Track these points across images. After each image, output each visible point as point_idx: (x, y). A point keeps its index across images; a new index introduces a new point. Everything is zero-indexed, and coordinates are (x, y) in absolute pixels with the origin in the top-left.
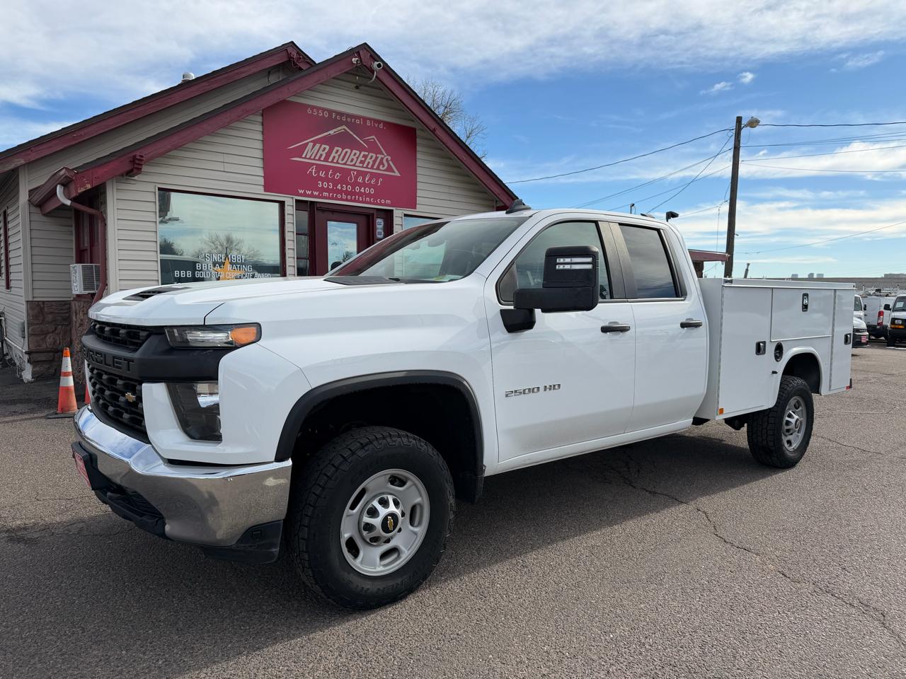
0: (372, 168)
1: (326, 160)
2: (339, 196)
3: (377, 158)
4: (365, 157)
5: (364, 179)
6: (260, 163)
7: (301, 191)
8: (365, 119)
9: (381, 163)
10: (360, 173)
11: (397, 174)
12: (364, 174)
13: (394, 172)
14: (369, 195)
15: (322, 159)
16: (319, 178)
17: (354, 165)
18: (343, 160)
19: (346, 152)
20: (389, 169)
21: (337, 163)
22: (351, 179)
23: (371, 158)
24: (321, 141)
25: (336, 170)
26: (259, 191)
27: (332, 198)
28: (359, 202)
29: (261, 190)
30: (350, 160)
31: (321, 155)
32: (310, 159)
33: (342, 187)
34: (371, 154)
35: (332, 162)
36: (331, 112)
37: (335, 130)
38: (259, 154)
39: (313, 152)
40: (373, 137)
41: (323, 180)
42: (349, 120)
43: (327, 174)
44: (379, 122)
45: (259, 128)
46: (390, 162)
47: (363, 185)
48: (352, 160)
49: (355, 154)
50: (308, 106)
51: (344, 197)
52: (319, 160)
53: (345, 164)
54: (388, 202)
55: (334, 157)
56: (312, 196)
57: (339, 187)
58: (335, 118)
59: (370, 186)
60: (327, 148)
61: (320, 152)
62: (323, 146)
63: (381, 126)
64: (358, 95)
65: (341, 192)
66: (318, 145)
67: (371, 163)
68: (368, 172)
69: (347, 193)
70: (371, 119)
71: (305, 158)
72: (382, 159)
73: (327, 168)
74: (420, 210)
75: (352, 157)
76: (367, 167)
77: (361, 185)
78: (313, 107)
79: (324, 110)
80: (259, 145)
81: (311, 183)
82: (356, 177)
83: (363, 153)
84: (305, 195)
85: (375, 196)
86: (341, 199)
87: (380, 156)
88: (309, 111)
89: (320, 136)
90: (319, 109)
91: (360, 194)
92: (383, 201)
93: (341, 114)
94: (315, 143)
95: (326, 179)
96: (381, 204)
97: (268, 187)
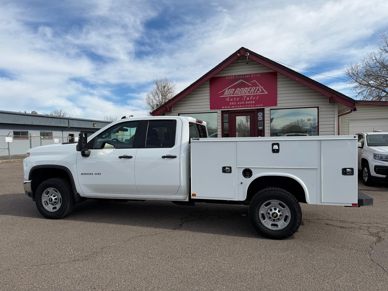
0: (254, 93)
1: (233, 94)
2: (239, 107)
3: (256, 89)
4: (250, 89)
5: (250, 98)
6: (209, 100)
7: (223, 107)
8: (251, 75)
9: (258, 90)
10: (247, 96)
11: (266, 93)
12: (250, 96)
13: (265, 92)
14: (252, 104)
15: (231, 94)
16: (230, 101)
17: (245, 94)
18: (240, 93)
19: (242, 89)
20: (262, 91)
21: (238, 94)
22: (244, 99)
23: (253, 89)
24: (231, 88)
25: (237, 97)
26: (209, 110)
27: (236, 108)
28: (247, 107)
29: (209, 109)
30: (243, 92)
31: (231, 93)
32: (227, 95)
33: (240, 103)
34: (253, 88)
35: (236, 94)
36: (235, 76)
37: (237, 82)
38: (209, 97)
39: (228, 92)
40: (255, 80)
41: (232, 102)
42: (243, 77)
43: (233, 100)
44: (257, 74)
45: (209, 89)
46: (263, 89)
47: (250, 100)
48: (245, 92)
49: (246, 89)
50: (225, 77)
51: (241, 106)
52: (230, 95)
53: (241, 94)
54: (262, 105)
55: (237, 92)
56: (228, 108)
57: (239, 103)
58: (237, 78)
59: (252, 100)
60: (234, 89)
61: (231, 92)
62: (232, 89)
63: (259, 75)
64: (247, 66)
65: (239, 105)
66: (230, 90)
67: (253, 91)
68: (252, 95)
69: (242, 105)
70: (253, 74)
71: (225, 95)
72: (259, 88)
73: (233, 97)
74: (279, 106)
75: (244, 90)
76: (251, 93)
77: (248, 101)
78: (228, 76)
79: (232, 76)
80: (209, 94)
81: (227, 104)
82: (246, 98)
83: (249, 88)
84: (225, 108)
85: (255, 104)
86: (240, 108)
87: (257, 88)
88: (227, 78)
89: (231, 86)
90: (230, 76)
91: (248, 104)
92: (259, 105)
93: (240, 76)
94: (229, 89)
95: (233, 101)
96: (258, 107)
97: (211, 108)
